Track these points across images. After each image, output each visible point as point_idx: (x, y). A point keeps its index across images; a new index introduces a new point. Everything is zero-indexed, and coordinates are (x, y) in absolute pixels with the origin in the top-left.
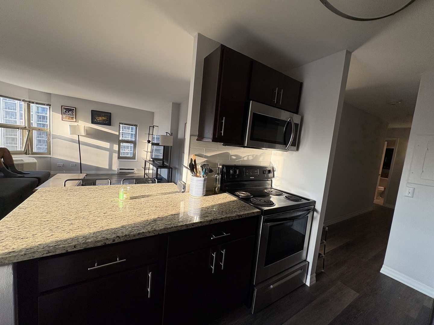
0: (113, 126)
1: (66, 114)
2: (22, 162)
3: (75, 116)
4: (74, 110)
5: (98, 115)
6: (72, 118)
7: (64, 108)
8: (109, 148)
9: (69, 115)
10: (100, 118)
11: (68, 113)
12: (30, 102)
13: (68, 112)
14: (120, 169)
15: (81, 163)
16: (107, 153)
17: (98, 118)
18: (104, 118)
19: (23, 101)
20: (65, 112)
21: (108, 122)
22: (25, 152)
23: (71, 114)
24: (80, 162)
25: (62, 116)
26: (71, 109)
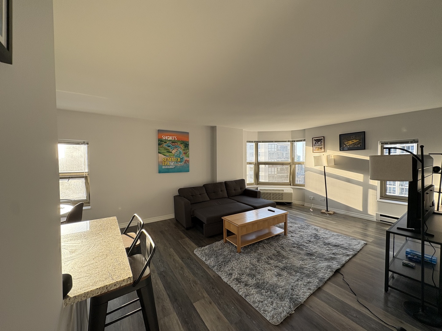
0: (368, 149)
1: (316, 145)
2: (282, 192)
3: (323, 146)
4: (322, 139)
5: (347, 139)
6: (321, 148)
7: (314, 140)
8: (362, 181)
9: (318, 146)
10: (350, 142)
11: (318, 145)
12: (292, 141)
13: (318, 143)
14: (381, 215)
15: (328, 197)
16: (361, 188)
17: (347, 142)
18: (355, 141)
19: (288, 141)
20: (315, 143)
21: (360, 145)
22: (290, 184)
23: (320, 144)
24: (326, 197)
25: (313, 148)
26: (320, 139)
